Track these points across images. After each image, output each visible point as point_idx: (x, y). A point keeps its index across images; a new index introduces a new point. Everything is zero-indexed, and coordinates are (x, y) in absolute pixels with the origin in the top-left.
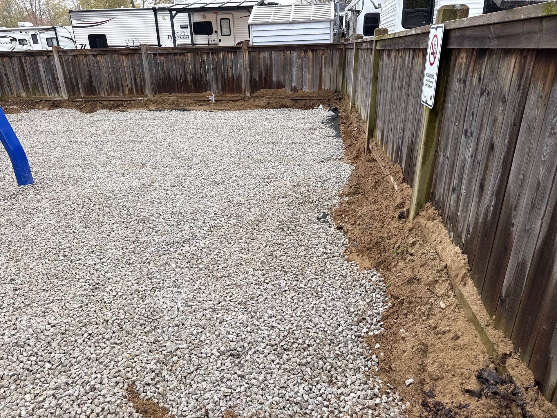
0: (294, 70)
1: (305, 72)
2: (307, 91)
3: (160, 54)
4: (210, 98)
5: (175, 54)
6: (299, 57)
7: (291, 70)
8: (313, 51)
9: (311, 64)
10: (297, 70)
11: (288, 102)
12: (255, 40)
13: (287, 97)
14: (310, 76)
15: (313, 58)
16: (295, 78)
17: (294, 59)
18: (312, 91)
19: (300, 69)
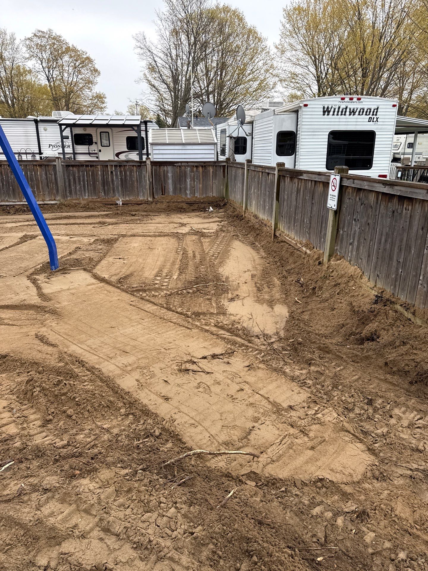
0: (188, 181)
1: (197, 182)
2: (198, 197)
3: (73, 166)
4: (118, 202)
5: (87, 166)
6: (192, 171)
7: (185, 180)
8: (202, 166)
9: (201, 176)
10: (191, 181)
11: (185, 206)
12: (155, 156)
13: (182, 202)
14: (201, 186)
15: (203, 172)
16: (189, 186)
17: (188, 172)
18: (203, 197)
19: (193, 179)
